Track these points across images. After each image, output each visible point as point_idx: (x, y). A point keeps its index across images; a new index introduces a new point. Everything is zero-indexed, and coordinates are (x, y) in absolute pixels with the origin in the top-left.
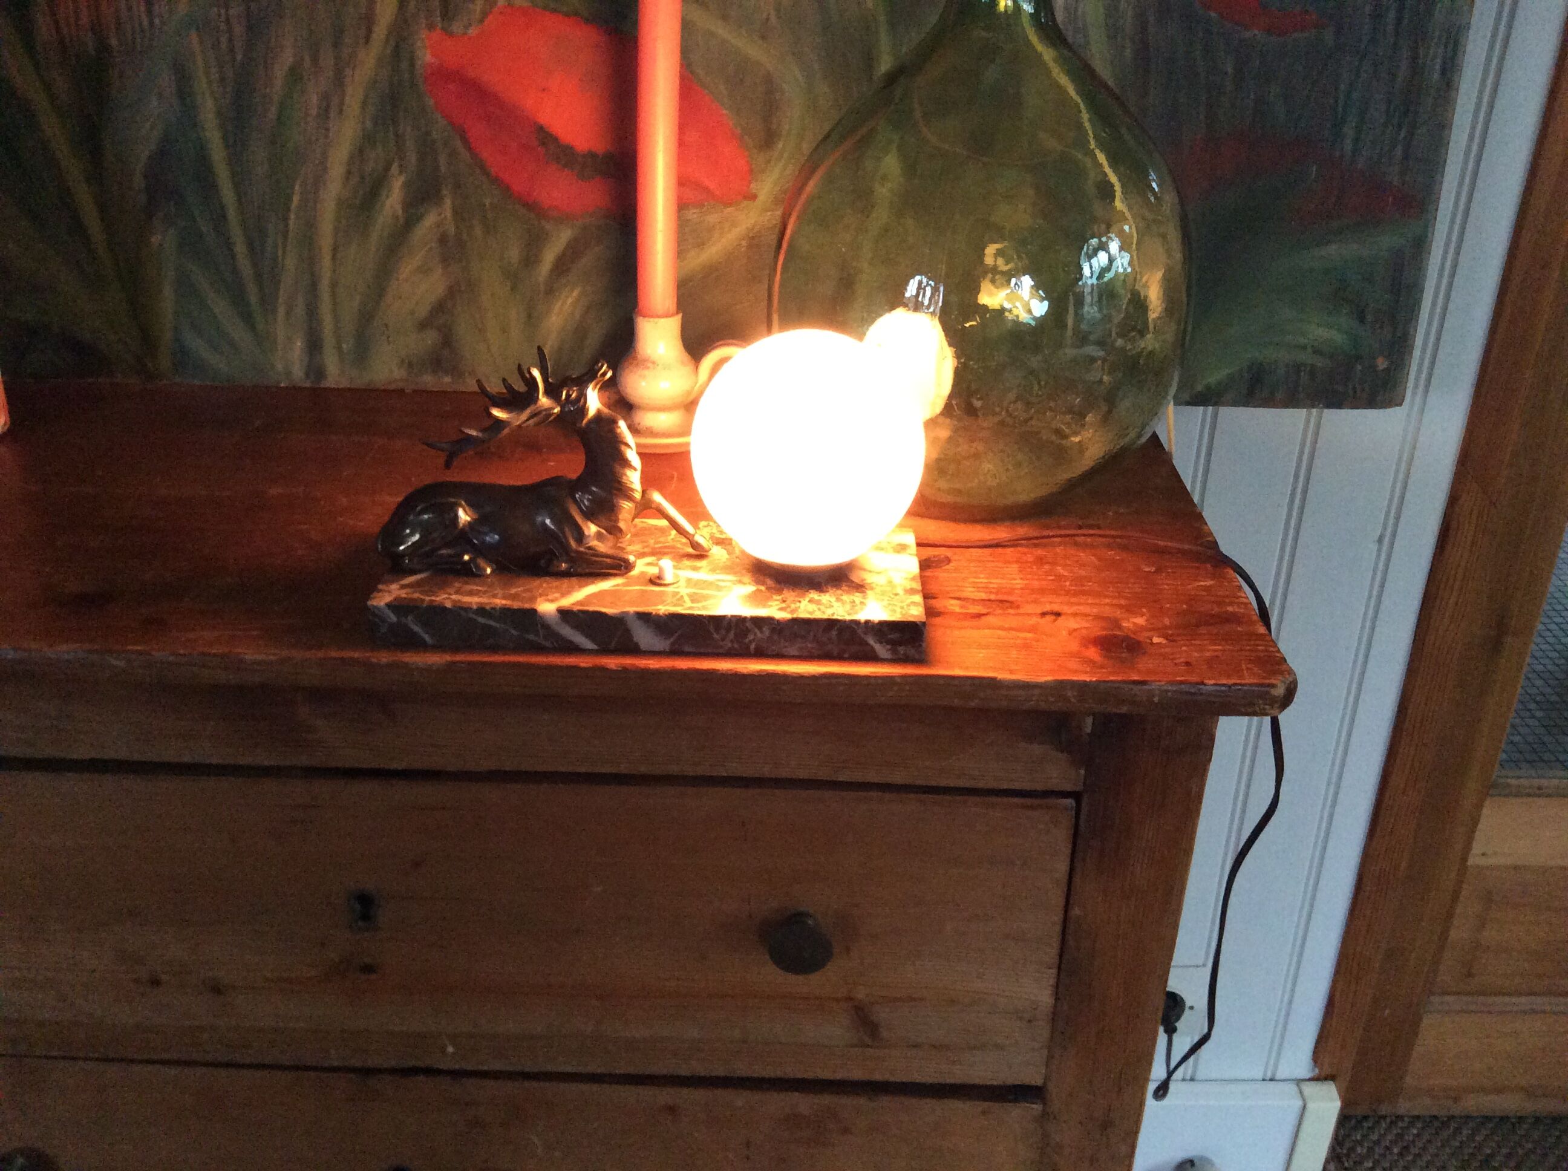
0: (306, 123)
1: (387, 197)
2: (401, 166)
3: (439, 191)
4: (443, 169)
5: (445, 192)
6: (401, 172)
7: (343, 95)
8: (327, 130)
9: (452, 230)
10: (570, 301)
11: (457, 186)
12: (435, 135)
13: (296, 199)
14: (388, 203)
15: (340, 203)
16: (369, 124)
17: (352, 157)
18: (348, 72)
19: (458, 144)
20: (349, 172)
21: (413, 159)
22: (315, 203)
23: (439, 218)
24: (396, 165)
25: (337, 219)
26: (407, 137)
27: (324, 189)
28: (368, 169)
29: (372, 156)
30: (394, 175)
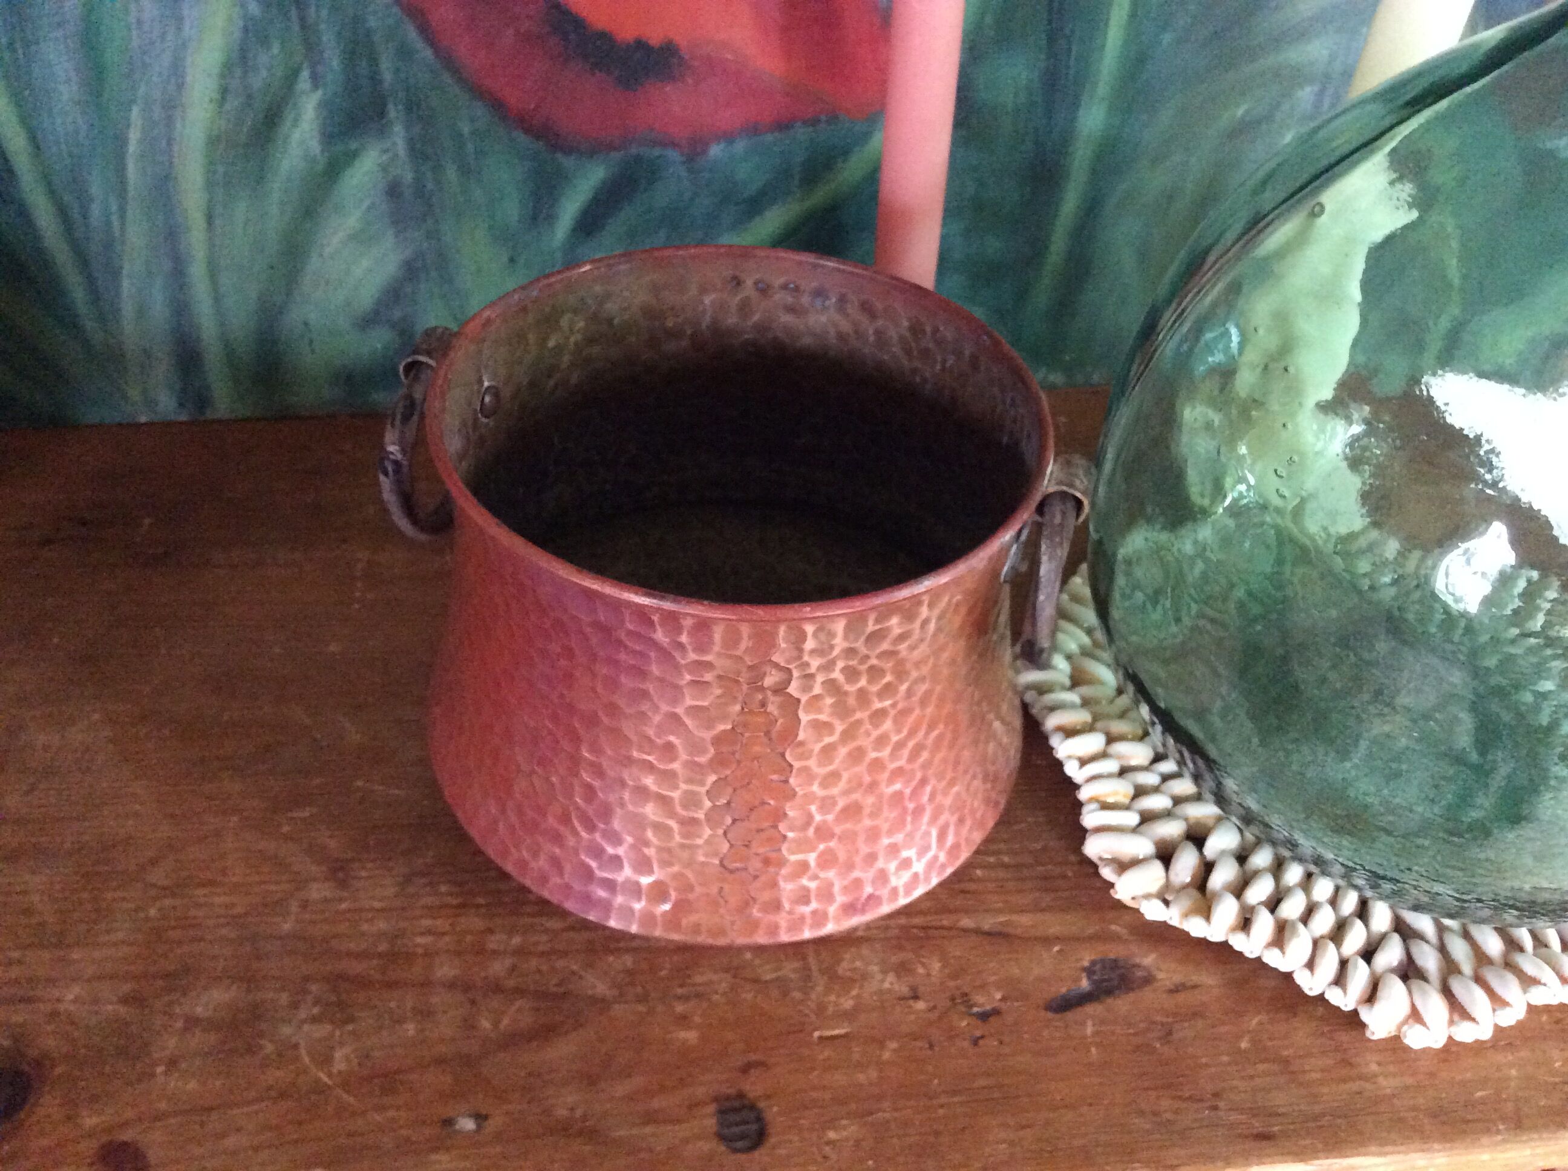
0: (140, 9)
1: (295, 124)
2: (314, 76)
3: (383, 114)
4: (388, 77)
5: (392, 114)
6: (316, 87)
8: (180, 20)
9: (409, 177)
11: (412, 107)
12: (372, 22)
13: (134, 136)
14: (296, 135)
15: (213, 141)
16: (253, 7)
17: (228, 65)
20: (224, 92)
21: (335, 63)
22: (170, 142)
23: (385, 157)
24: (305, 74)
25: (210, 165)
26: (323, 26)
27: (183, 119)
28: (257, 82)
29: (263, 59)
30: (303, 92)
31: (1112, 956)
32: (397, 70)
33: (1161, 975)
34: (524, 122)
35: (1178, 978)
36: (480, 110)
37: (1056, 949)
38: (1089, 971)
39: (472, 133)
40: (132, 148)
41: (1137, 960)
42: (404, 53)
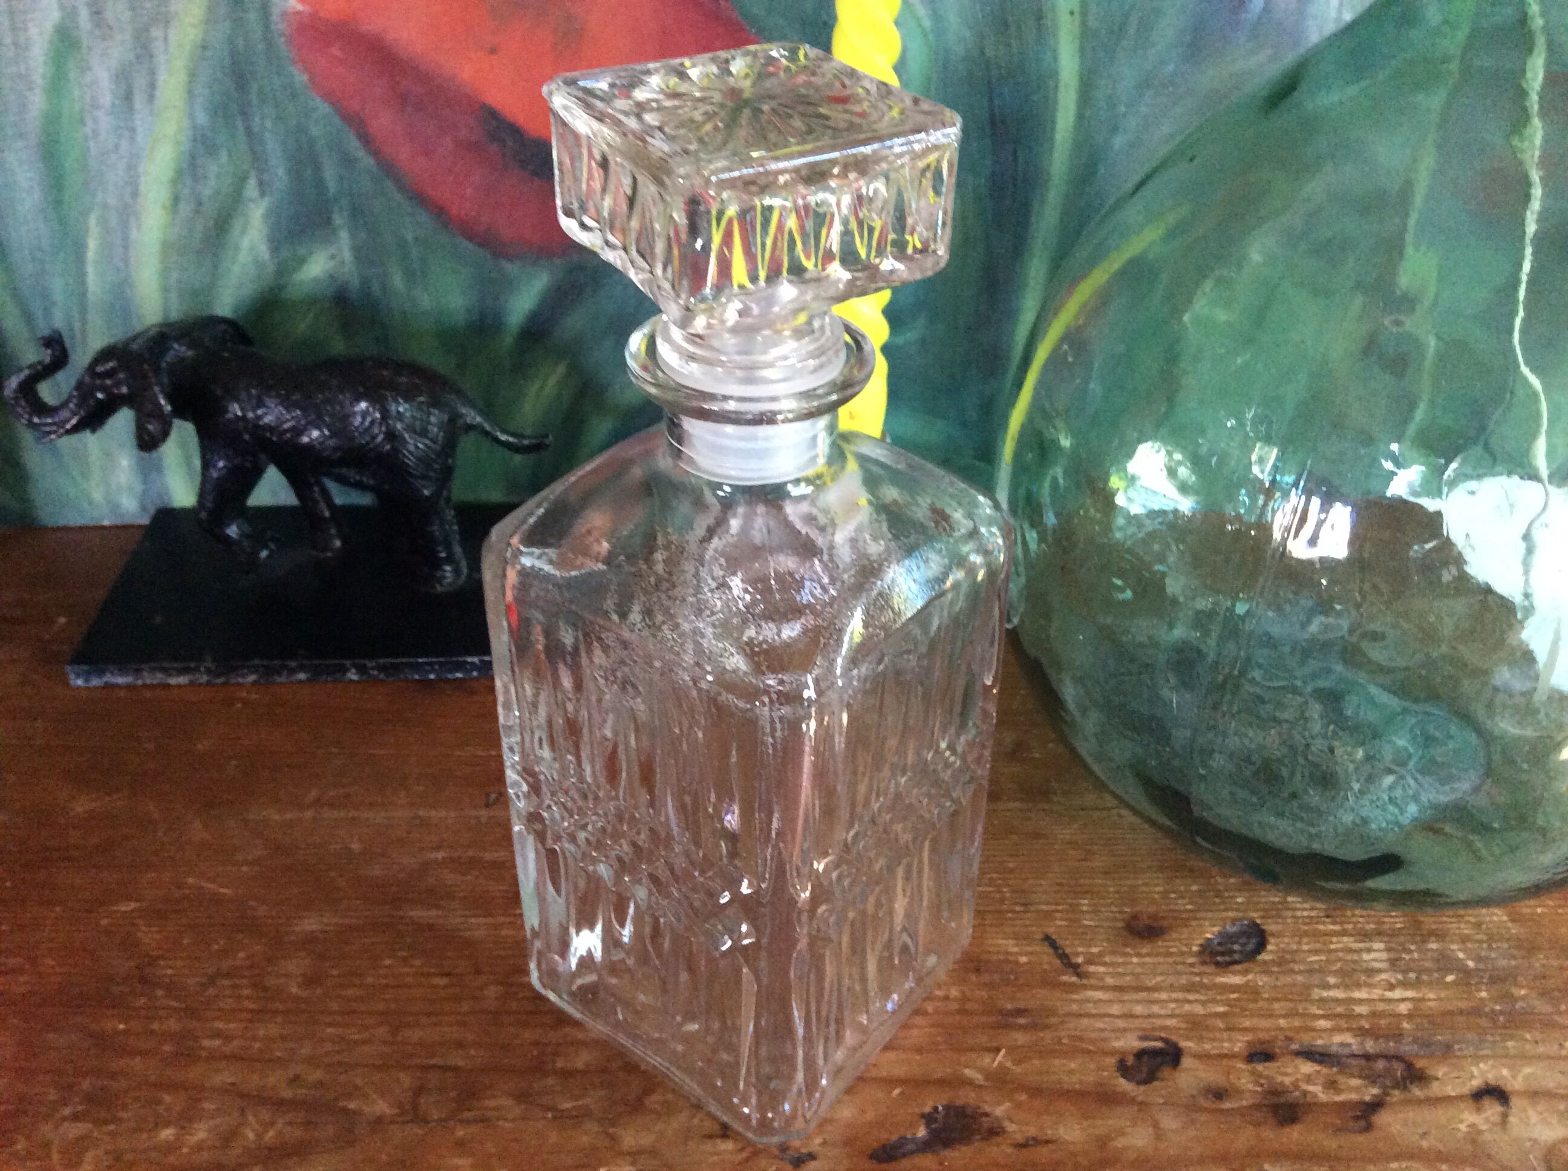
0: (95, 121)
1: (244, 231)
2: (261, 184)
3: (328, 221)
4: (332, 185)
5: (338, 220)
6: (263, 194)
7: (152, 73)
8: (133, 130)
9: (353, 282)
10: (552, 381)
11: (356, 213)
12: (315, 131)
13: (93, 245)
14: (245, 243)
15: (167, 248)
16: (202, 118)
17: (179, 173)
18: (157, 33)
19: (353, 144)
20: (176, 200)
21: (281, 171)
22: (126, 248)
23: (331, 264)
24: (252, 182)
25: (165, 271)
26: (267, 135)
27: (139, 227)
28: (207, 192)
29: (213, 169)
30: (250, 200)
31: (959, 1102)
32: (341, 178)
33: (1011, 1127)
34: (468, 230)
35: (1032, 1131)
36: (423, 217)
37: (897, 1091)
38: (929, 1119)
39: (416, 239)
40: (91, 253)
41: (987, 1108)
42: (347, 161)
